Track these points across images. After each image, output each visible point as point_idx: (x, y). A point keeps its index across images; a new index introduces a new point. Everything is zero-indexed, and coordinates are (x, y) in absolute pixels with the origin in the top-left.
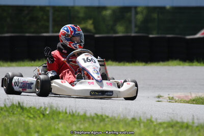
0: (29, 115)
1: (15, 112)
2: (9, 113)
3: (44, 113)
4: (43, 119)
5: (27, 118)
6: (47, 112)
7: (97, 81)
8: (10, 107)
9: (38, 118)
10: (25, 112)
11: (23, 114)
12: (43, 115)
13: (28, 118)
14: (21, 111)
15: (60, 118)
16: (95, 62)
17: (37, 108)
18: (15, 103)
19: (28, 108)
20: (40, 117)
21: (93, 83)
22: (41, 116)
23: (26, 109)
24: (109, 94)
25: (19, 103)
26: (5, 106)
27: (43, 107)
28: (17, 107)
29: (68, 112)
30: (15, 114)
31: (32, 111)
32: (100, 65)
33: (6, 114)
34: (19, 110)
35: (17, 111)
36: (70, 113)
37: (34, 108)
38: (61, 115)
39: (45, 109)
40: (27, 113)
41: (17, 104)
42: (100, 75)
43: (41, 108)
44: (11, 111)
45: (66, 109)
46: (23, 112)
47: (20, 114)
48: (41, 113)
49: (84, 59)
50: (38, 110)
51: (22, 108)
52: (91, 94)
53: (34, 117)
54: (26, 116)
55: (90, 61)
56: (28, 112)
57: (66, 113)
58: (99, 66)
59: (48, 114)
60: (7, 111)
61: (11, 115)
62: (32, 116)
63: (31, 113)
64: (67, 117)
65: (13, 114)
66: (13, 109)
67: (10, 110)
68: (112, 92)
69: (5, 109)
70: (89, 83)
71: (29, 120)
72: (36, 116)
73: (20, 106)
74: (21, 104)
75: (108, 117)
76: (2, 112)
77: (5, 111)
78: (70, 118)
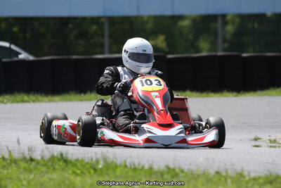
1: (57, 167)
2: (48, 168)
3: (96, 167)
4: (95, 176)
5: (72, 174)
6: (100, 166)
8: (50, 159)
9: (88, 174)
10: (69, 166)
11: (66, 169)
12: (95, 169)
13: (74, 175)
14: (65, 165)
15: (118, 174)
17: (87, 161)
18: (55, 154)
19: (73, 161)
20: (89, 172)
22: (92, 171)
23: (71, 162)
25: (62, 155)
26: (43, 158)
27: (94, 159)
28: (58, 159)
29: (128, 165)
30: (57, 169)
31: (79, 165)
33: (44, 169)
34: (61, 163)
35: (59, 165)
36: (131, 167)
37: (82, 161)
38: (119, 170)
39: (97, 162)
40: (72, 168)
41: (59, 156)
43: (92, 159)
44: (52, 165)
45: (125, 162)
47: (63, 170)
48: (91, 167)
50: (88, 163)
51: (66, 161)
53: (82, 173)
54: (71, 172)
56: (73, 166)
57: (126, 166)
59: (101, 169)
60: (45, 165)
61: (51, 170)
62: (79, 172)
63: (77, 168)
64: (127, 172)
65: (54, 169)
66: (53, 162)
67: (50, 164)
69: (42, 162)
72: (85, 171)
73: (63, 158)
74: (64, 156)
75: (182, 171)
76: (38, 167)
77: (42, 165)
78: (131, 173)
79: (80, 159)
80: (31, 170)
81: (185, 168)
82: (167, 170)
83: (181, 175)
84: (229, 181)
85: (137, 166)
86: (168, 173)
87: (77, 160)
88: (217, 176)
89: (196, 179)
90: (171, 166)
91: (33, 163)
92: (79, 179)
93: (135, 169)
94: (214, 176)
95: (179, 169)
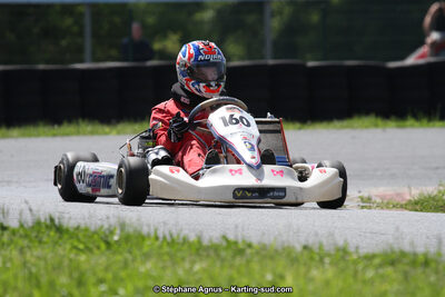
0: (76, 243)
1: (45, 239)
2: (31, 241)
3: (109, 239)
4: (107, 253)
5: (71, 250)
6: (116, 238)
7: (249, 166)
8: (33, 227)
9: (96, 251)
10: (66, 236)
11: (61, 241)
12: (108, 244)
13: (74, 251)
14: (58, 235)
15: (146, 249)
16: (249, 125)
17: (93, 229)
18: (43, 220)
19: (71, 230)
20: (98, 248)
21: (240, 172)
22: (103, 246)
23: (67, 231)
24: (276, 194)
25: (52, 220)
26: (22, 226)
27: (106, 226)
28: (47, 227)
29: (161, 236)
30: (45, 243)
31: (81, 235)
32: (261, 131)
33: (25, 242)
34: (52, 233)
35: (49, 235)
36: (164, 238)
37: (87, 230)
38: (148, 242)
39: (112, 233)
40: (70, 241)
41: (48, 222)
42: (256, 154)
43: (102, 227)
44: (37, 237)
45: (156, 230)
46: (60, 238)
47: (56, 243)
48: (102, 238)
49: (223, 119)
50: (95, 233)
51: (60, 230)
52: (235, 196)
53: (87, 248)
54: (68, 246)
55: (237, 122)
56: (71, 237)
57: (157, 238)
58: (257, 134)
59: (117, 242)
60: (26, 236)
61: (36, 244)
62: (81, 246)
63: (79, 240)
64: (160, 247)
65: (40, 242)
66: (39, 232)
67: (34, 234)
68: (283, 190)
69: (21, 232)
70: (231, 171)
71: (77, 255)
72: (91, 246)
73: (55, 226)
74: (57, 222)
75: (250, 246)
76: (16, 239)
77: (21, 236)
78: (166, 249)
79: (83, 226)
80: (3, 244)
81: (255, 241)
82: (224, 244)
83: (249, 251)
84: (327, 260)
85: (175, 236)
86: (227, 248)
87: (78, 228)
88: (306, 253)
89: (272, 258)
90: (231, 237)
91: (6, 234)
92: (83, 258)
93: (172, 243)
94: (302, 253)
95: (244, 241)
